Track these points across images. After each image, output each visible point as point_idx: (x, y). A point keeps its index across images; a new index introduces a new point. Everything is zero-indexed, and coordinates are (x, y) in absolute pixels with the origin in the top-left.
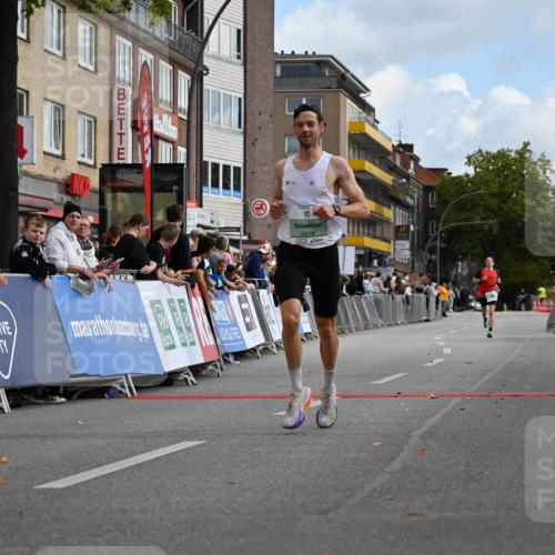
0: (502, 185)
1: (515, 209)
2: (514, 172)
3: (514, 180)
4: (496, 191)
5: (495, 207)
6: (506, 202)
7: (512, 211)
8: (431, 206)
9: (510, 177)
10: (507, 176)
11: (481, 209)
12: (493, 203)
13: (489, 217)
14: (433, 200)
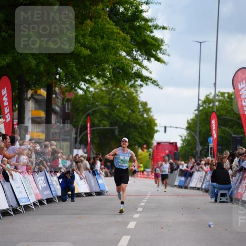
0: (111, 100)
1: (119, 114)
2: (118, 92)
3: (118, 97)
4: (107, 102)
5: (107, 113)
6: (113, 111)
7: (118, 116)
8: (67, 111)
9: (116, 95)
10: (114, 95)
11: (98, 115)
12: (106, 110)
13: (104, 120)
14: (68, 107)
